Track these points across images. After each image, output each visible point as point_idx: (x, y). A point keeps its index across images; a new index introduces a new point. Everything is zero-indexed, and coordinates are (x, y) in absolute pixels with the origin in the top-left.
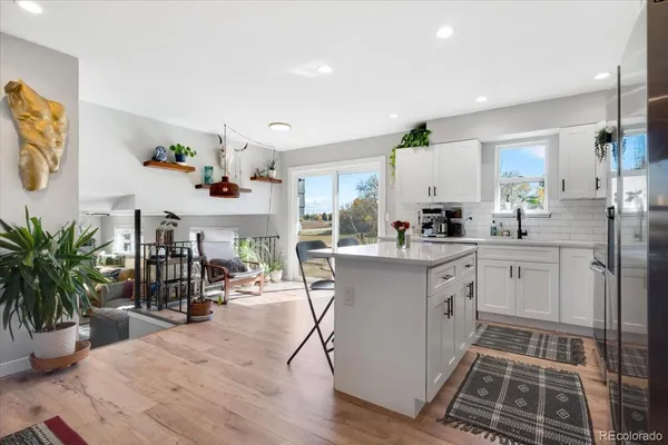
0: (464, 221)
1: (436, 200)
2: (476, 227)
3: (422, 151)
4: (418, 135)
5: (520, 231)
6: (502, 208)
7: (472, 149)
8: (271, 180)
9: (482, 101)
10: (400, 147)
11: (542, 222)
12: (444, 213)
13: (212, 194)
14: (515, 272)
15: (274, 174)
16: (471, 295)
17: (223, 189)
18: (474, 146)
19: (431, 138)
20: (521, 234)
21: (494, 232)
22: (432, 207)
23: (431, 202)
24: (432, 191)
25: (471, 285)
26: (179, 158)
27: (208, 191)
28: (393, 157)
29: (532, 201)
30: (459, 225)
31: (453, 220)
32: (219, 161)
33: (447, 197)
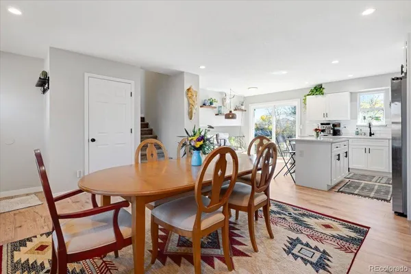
0: (341, 128)
1: (327, 119)
2: (348, 131)
3: (320, 97)
4: (318, 90)
5: (370, 133)
6: (361, 122)
7: (345, 96)
8: (242, 110)
9: (351, 76)
10: (308, 95)
11: (382, 128)
12: (331, 125)
13: (226, 118)
14: (367, 151)
15: (243, 108)
16: (346, 156)
17: (230, 116)
18: (347, 95)
19: (324, 91)
20: (371, 134)
21: (357, 133)
22: (325, 122)
23: (325, 120)
24: (326, 115)
25: (346, 153)
26: (211, 103)
27: (224, 117)
28: (305, 100)
29: (377, 119)
30: (339, 131)
31: (336, 128)
32: (223, 103)
33: (333, 118)
